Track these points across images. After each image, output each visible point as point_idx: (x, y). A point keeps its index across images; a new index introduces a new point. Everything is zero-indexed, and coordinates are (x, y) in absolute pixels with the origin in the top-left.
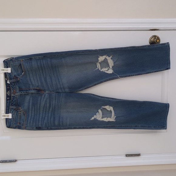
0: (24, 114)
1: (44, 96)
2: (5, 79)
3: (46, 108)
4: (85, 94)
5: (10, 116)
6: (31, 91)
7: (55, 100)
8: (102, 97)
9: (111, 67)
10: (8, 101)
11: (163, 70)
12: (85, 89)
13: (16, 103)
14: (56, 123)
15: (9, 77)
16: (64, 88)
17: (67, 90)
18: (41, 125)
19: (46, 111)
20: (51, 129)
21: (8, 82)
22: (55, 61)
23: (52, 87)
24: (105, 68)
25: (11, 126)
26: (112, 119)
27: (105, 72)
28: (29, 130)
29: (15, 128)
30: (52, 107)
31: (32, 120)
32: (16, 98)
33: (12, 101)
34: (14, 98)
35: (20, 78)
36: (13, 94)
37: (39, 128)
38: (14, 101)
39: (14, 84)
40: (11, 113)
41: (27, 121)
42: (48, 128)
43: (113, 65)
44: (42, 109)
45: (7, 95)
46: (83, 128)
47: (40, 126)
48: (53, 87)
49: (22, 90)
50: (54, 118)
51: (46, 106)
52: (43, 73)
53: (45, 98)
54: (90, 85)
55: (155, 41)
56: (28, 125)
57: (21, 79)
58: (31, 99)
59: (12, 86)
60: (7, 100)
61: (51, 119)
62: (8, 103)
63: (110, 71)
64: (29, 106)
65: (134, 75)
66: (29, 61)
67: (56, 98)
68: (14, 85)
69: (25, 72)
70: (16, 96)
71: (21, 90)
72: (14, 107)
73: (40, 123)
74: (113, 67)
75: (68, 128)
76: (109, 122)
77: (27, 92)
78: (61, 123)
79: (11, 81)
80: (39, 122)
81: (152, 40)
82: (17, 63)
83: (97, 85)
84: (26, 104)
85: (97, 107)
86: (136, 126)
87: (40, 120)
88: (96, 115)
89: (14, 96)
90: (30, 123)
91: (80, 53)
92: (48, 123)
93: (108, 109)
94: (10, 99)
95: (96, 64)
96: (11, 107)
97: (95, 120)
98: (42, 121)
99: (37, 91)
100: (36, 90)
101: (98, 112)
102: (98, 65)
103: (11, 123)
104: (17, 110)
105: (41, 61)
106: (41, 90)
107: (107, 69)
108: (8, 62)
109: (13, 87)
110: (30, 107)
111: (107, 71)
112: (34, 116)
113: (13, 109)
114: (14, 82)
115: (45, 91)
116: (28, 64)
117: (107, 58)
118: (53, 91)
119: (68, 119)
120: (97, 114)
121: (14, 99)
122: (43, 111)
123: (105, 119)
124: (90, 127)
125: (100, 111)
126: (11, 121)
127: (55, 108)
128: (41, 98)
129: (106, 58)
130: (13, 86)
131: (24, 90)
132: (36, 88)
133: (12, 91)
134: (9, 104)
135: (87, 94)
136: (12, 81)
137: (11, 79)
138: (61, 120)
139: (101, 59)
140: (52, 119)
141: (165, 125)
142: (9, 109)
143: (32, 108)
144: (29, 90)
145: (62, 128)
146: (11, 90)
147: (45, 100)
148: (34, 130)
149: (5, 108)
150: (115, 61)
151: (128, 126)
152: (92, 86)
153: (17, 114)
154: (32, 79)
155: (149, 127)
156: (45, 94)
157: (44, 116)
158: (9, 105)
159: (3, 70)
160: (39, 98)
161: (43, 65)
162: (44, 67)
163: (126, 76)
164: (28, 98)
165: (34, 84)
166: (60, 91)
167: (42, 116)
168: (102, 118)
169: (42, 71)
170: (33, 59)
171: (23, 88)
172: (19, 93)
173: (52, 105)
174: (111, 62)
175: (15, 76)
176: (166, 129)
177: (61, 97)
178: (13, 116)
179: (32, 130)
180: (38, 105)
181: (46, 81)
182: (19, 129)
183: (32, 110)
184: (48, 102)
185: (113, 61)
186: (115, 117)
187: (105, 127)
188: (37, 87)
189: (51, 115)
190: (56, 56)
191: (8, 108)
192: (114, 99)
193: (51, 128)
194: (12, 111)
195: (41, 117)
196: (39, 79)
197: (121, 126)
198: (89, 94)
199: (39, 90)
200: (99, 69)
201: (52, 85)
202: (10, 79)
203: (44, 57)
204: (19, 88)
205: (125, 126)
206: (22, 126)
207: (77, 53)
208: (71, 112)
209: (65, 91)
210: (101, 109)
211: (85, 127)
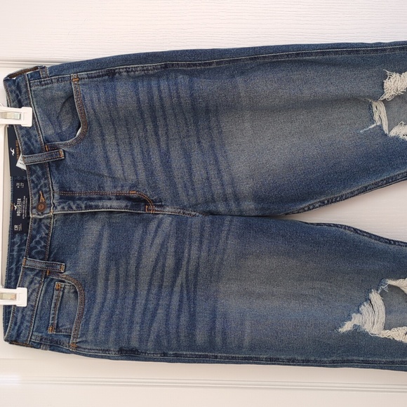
0: (76, 292)
1: (158, 226)
2: (10, 153)
3: (163, 271)
4: (318, 224)
5: (20, 297)
6: (108, 203)
7: (201, 242)
8: (389, 241)
10: (17, 239)
12: (323, 204)
13: (45, 247)
14: (201, 337)
15: (25, 144)
16: (237, 199)
17: (249, 206)
18: (141, 341)
19: (160, 287)
20: (178, 358)
21: (21, 164)
22: (206, 86)
23: (191, 192)
25: (22, 338)
27: (404, 141)
28: (90, 356)
29: (36, 345)
30: (184, 268)
31: (104, 317)
32: (48, 228)
33: (33, 237)
34: (39, 227)
35: (64, 148)
36: (38, 210)
37: (130, 353)
38: (38, 239)
39: (40, 173)
40: (27, 284)
41: (87, 323)
42: (165, 354)
44: (144, 277)
45: (13, 212)
46: (306, 363)
47: (135, 343)
48: (193, 189)
49: (73, 199)
50: (192, 316)
51: (164, 265)
52: (156, 134)
53: (160, 232)
54: (344, 188)
56: (90, 338)
57: (72, 155)
58: (106, 234)
59: (33, 182)
60: (13, 233)
61: (178, 317)
62: (16, 248)
64: (96, 262)
66: (104, 81)
67: (202, 236)
68: (43, 174)
69: (88, 124)
70: (46, 221)
71: (67, 196)
72: (39, 264)
73: (135, 334)
75: (245, 358)
77: (91, 207)
78: (218, 340)
79: (30, 160)
80: (130, 328)
82: (57, 89)
83: (371, 189)
84: (85, 255)
85: (370, 281)
87: (137, 319)
89: (41, 219)
90: (96, 329)
91: (311, 54)
92: (168, 333)
94: (24, 231)
96: (27, 262)
97: (357, 333)
98: (142, 323)
99: (129, 204)
100: (128, 198)
101: (368, 300)
102: (380, 112)
103: (22, 323)
104: (47, 275)
105: (154, 83)
106: (146, 202)
108: (22, 85)
109: (36, 186)
110: (102, 266)
112: (115, 301)
113: (32, 270)
114: (41, 166)
115: (161, 206)
116: (98, 93)
118: (194, 207)
119: (247, 323)
120: (365, 308)
121: (38, 232)
122: (150, 284)
123: (400, 335)
124: (333, 362)
125: (375, 297)
126: (23, 317)
127: (196, 276)
128: (145, 233)
130: (38, 178)
131: (80, 199)
132: (126, 191)
133: (34, 201)
134: (20, 250)
135: (329, 225)
136: (37, 158)
137: (32, 152)
138: (218, 325)
139: (396, 83)
140: (184, 319)
142: (18, 268)
143: (108, 270)
144: (100, 199)
145: (221, 357)
146: (28, 197)
147: (158, 241)
148: (109, 358)
149: (6, 266)
152: (353, 195)
153: (50, 290)
154: (113, 156)
156: (162, 219)
157: (151, 306)
158: (19, 255)
159: (4, 115)
160: (138, 234)
161: (161, 99)
162: (162, 106)
164: (93, 229)
165: (119, 174)
166: (221, 208)
167: (146, 305)
169: (156, 126)
170: (120, 73)
171: (78, 188)
172: (59, 208)
173: (188, 262)
175: (47, 140)
177: (224, 234)
178: (33, 297)
179: (102, 357)
180: (133, 262)
181: (167, 164)
182: (53, 350)
183: (107, 280)
184: (173, 250)
187: (393, 362)
188: (133, 186)
189: (181, 301)
190: (210, 64)
191: (14, 266)
193: (176, 355)
194: (28, 280)
195: (139, 309)
196: (139, 157)
198: (336, 226)
199: (138, 202)
200: (380, 127)
201: (188, 184)
202: (29, 151)
203: (166, 66)
204: (62, 188)
206: (64, 339)
207: (298, 54)
208: (260, 296)
209: (240, 211)
210: (383, 291)
211: (313, 358)
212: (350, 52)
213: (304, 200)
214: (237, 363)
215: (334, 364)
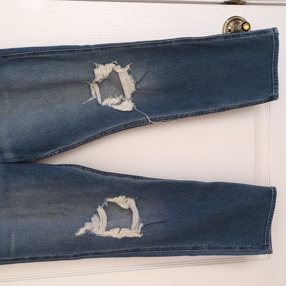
4: (59, 165)
8: (106, 173)
9: (128, 95)
11: (260, 103)
12: (60, 151)
17: (10, 156)
24: (114, 97)
26: (134, 232)
27: (112, 108)
43: (133, 89)
46: (57, 258)
54: (73, 141)
55: (239, 28)
63: (127, 106)
65: (187, 116)
74: (133, 95)
75: (14, 260)
76: (126, 239)
81: (229, 28)
83: (91, 140)
85: (95, 201)
86: (194, 248)
88: (90, 221)
91: (43, 53)
93: (122, 206)
95: (89, 87)
97: (89, 235)
101: (96, 213)
102: (95, 90)
107: (117, 100)
111: (118, 104)
117: (119, 69)
119: (13, 236)
120: (94, 218)
123: (115, 233)
124: (75, 256)
125: (101, 210)
129: (114, 71)
135: (66, 165)
139: (102, 71)
141: (267, 241)
150: (139, 78)
151: (173, 249)
152: (80, 144)
155: (228, 248)
163: (167, 119)
168: (108, 229)
174: (128, 83)
176: (270, 252)
185: (135, 78)
186: (142, 225)
187: (114, 252)
192: (138, 178)
197: (158, 249)
198: (70, 165)
200: (96, 100)
205: (168, 249)
207: (34, 54)
208: (23, 216)
209: (4, 160)
210: (105, 206)
211: (61, 255)
212: (69, 52)
213: (48, 150)
214: (9, 264)
215: (76, 257)
